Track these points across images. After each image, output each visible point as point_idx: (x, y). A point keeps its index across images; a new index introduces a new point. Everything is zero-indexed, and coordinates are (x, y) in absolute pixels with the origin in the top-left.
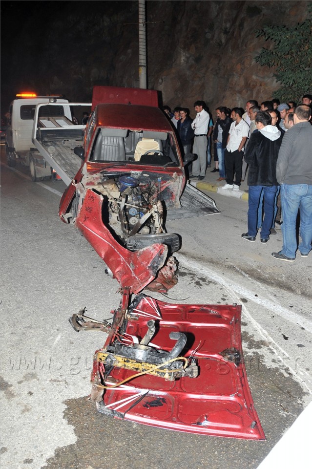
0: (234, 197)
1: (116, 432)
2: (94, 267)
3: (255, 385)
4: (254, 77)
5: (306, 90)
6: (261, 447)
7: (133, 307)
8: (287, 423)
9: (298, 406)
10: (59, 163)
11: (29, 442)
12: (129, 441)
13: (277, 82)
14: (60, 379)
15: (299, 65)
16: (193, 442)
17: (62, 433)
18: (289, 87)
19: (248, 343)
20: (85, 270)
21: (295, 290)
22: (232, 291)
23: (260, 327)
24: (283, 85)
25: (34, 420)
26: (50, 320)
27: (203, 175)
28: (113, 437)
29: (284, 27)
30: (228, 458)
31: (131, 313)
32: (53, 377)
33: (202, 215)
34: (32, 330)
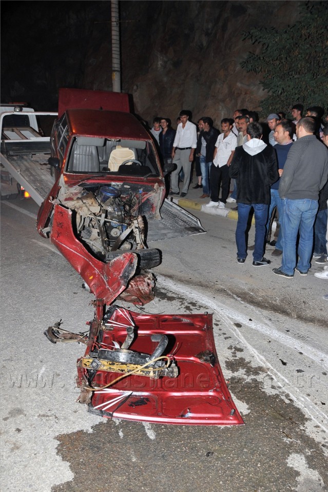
0: (219, 216)
1: (114, 467)
2: (75, 293)
3: (256, 412)
4: (239, 85)
5: (295, 100)
6: (266, 474)
7: (108, 319)
8: (291, 450)
9: (301, 433)
10: (28, 180)
11: (23, 481)
12: (129, 475)
13: (263, 90)
14: (49, 414)
15: (289, 72)
16: (196, 473)
17: (57, 470)
18: (278, 96)
19: (245, 369)
20: (65, 296)
21: (290, 313)
22: (225, 315)
23: (257, 353)
24: (270, 94)
25: (25, 458)
26: (32, 351)
27: (186, 192)
28: (112, 472)
29: (273, 29)
30: (233, 487)
31: (106, 324)
32: (42, 412)
33: (186, 235)
34: (13, 363)
